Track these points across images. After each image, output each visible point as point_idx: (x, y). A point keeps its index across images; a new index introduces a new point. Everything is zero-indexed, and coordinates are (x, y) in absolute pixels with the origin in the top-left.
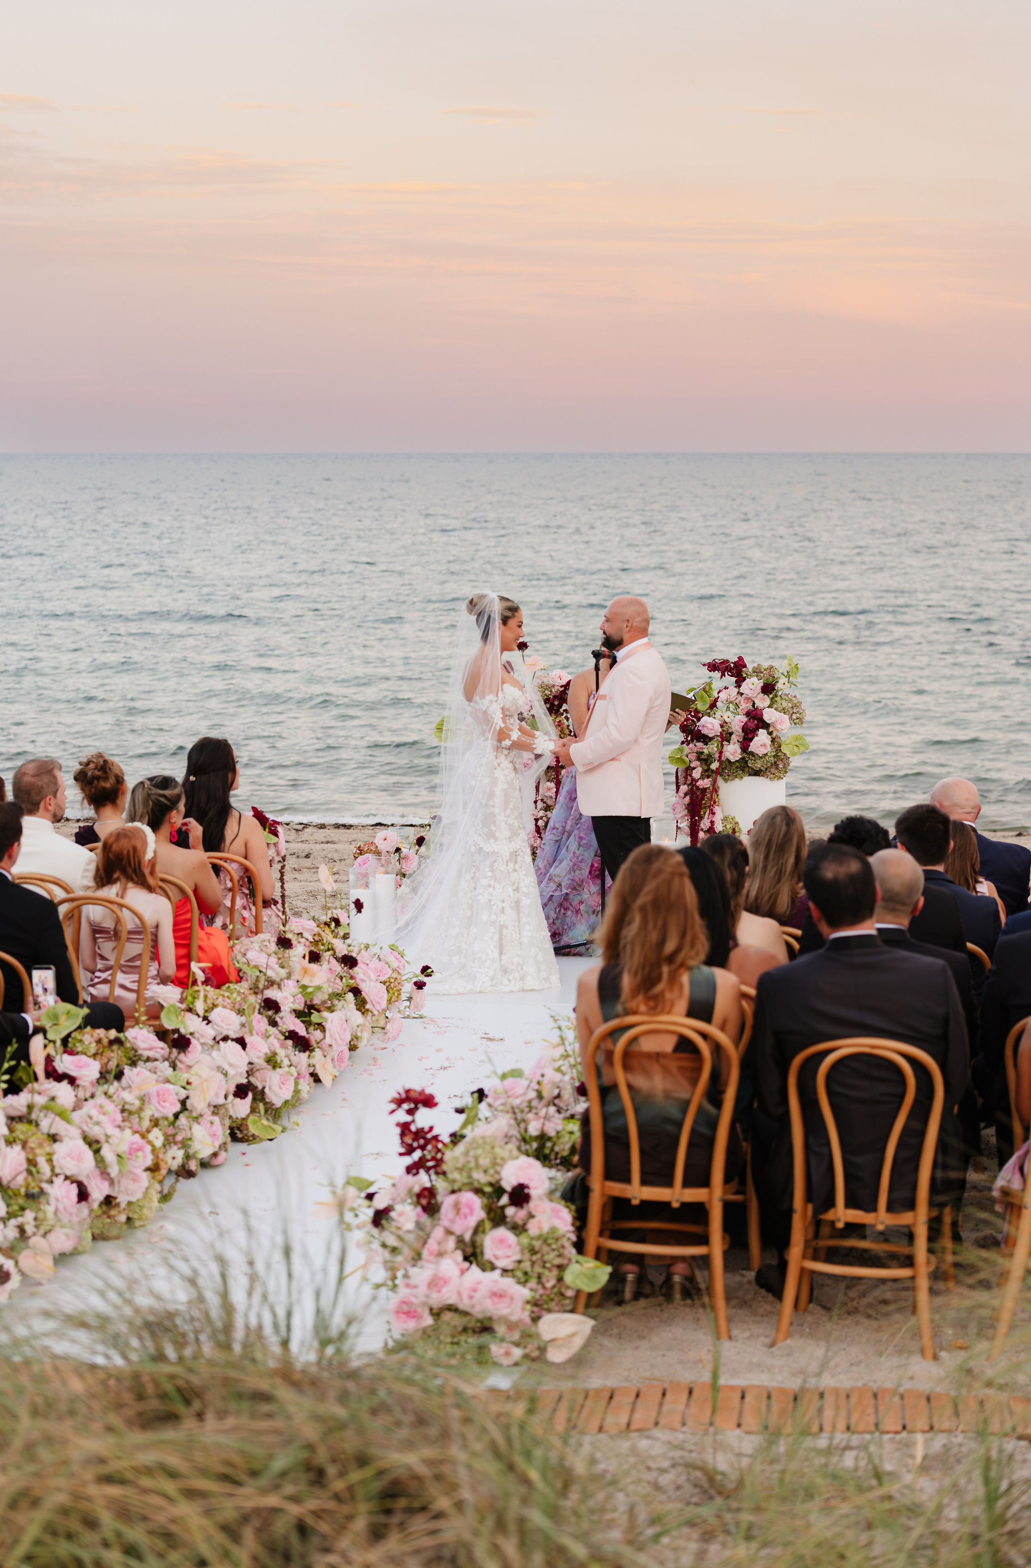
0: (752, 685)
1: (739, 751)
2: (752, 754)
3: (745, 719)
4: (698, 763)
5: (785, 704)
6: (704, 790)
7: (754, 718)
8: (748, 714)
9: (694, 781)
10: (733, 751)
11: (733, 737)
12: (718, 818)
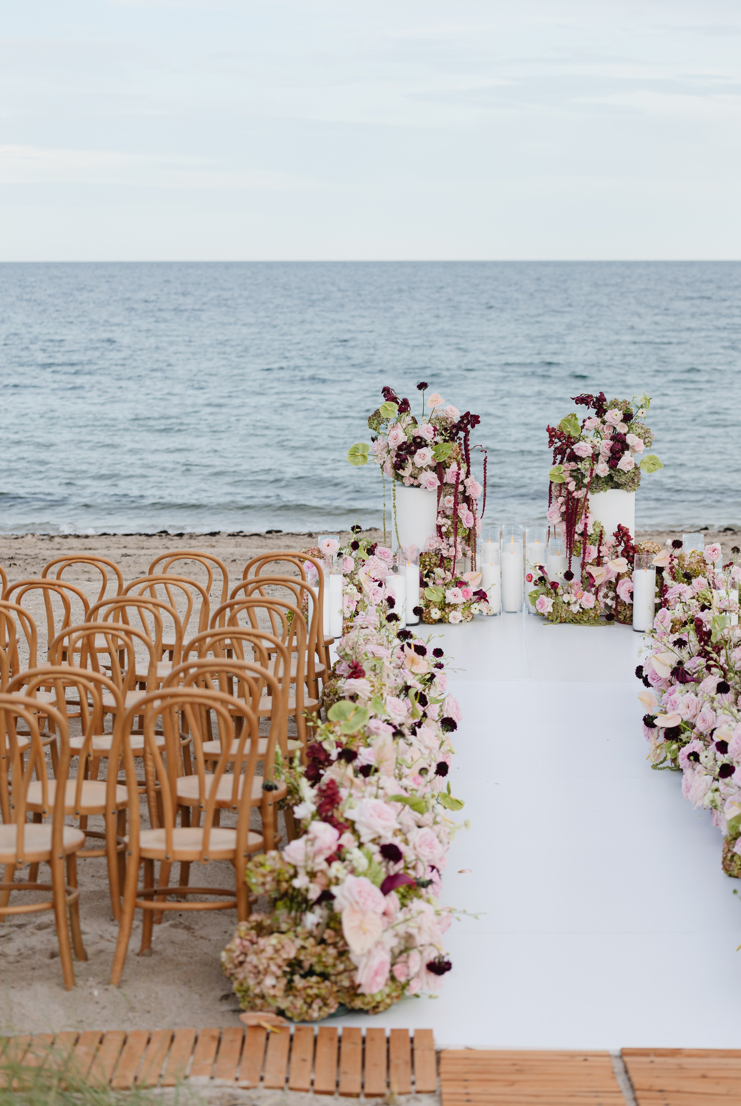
0: (614, 416)
1: (608, 469)
2: (619, 471)
3: (611, 443)
4: (571, 479)
5: (639, 431)
6: (578, 500)
7: (618, 441)
8: (612, 438)
9: (570, 493)
10: (602, 469)
11: (600, 457)
12: (590, 522)
